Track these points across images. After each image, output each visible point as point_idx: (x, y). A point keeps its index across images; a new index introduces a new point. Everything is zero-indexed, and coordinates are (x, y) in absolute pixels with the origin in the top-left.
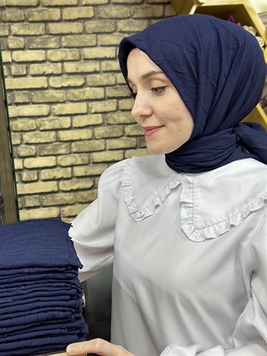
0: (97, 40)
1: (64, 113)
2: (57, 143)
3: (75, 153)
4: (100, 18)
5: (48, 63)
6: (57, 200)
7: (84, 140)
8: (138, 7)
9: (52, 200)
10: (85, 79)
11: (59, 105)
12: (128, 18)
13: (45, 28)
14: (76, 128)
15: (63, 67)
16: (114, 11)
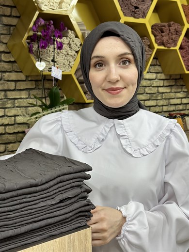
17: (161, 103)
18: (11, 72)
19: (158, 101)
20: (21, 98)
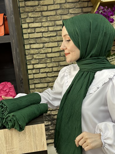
0: (61, 17)
1: (49, 47)
2: (46, 58)
3: (53, 62)
4: (62, 9)
5: (42, 27)
6: (47, 81)
7: (57, 57)
8: (77, 3)
9: (45, 81)
10: (57, 33)
11: (47, 44)
12: (73, 8)
13: (41, 14)
14: (53, 52)
15: (48, 29)
16: (68, 6)
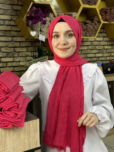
17: (106, 55)
18: (17, 37)
19: (104, 54)
20: (23, 52)
